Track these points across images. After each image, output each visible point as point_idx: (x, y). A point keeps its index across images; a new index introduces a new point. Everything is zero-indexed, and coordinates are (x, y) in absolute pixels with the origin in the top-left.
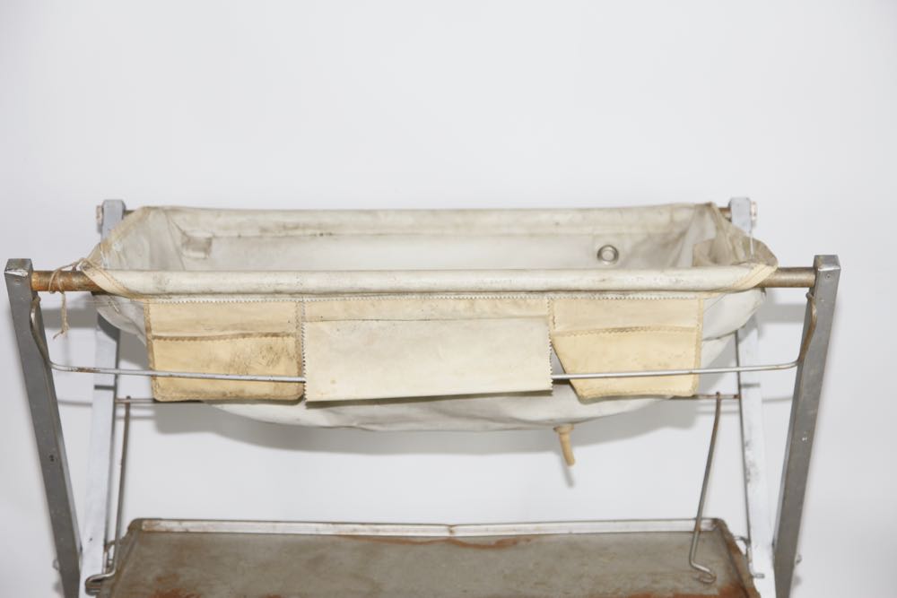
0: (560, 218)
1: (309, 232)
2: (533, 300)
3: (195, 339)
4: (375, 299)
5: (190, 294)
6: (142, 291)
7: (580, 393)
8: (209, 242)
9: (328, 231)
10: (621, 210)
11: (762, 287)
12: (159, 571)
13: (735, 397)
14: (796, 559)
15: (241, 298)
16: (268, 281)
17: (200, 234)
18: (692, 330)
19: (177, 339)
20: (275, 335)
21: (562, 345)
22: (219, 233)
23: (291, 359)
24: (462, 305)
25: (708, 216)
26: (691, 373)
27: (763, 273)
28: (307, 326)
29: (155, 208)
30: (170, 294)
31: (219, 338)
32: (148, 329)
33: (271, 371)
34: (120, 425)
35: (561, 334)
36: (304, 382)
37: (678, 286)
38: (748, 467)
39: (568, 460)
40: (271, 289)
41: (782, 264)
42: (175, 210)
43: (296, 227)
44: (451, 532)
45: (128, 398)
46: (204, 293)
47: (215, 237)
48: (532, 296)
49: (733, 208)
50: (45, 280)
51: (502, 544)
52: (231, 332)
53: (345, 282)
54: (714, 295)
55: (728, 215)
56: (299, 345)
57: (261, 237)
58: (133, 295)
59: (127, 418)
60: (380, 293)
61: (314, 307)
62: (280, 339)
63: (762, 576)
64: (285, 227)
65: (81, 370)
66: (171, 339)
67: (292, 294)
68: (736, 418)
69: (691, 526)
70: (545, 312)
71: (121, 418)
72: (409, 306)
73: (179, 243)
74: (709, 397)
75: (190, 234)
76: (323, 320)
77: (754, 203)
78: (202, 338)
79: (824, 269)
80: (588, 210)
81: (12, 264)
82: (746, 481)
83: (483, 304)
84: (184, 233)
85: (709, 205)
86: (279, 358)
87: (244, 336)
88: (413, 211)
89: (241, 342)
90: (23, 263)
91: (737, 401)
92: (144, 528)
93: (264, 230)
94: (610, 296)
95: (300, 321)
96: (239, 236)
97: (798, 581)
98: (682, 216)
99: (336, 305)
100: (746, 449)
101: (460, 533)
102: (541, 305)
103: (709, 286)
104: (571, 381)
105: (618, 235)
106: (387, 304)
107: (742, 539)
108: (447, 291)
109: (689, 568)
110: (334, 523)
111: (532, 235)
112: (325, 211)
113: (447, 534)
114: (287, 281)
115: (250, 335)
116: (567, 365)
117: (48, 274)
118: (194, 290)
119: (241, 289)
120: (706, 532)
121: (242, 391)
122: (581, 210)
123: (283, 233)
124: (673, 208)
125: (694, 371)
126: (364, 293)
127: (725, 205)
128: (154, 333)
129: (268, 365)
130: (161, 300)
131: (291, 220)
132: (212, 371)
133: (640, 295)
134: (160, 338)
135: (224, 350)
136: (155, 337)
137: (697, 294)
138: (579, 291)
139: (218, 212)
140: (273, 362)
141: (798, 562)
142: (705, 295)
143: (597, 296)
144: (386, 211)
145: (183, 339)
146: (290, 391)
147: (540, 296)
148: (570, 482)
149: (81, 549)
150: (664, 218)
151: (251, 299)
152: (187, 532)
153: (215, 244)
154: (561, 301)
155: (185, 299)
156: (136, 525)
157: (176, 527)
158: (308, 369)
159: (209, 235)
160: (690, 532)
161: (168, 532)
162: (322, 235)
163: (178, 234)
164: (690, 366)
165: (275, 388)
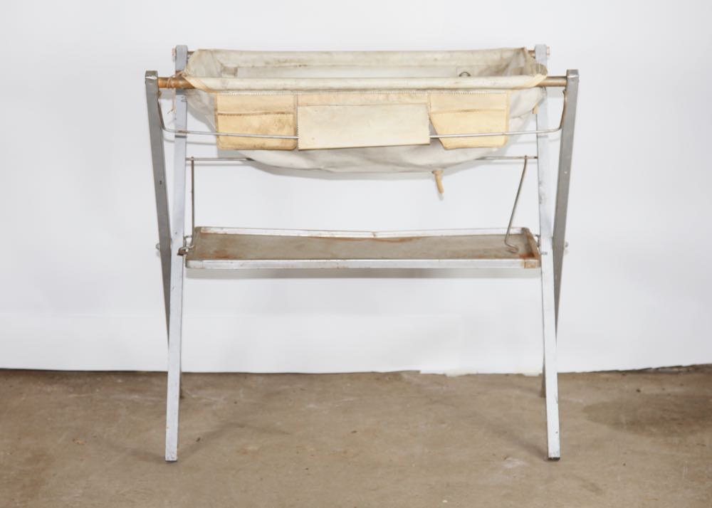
0: (437, 56)
1: (293, 64)
2: (419, 94)
3: (240, 115)
4: (335, 94)
5: (239, 90)
6: (215, 88)
7: (445, 145)
8: (236, 70)
9: (304, 64)
10: (473, 52)
11: (541, 86)
13: (535, 157)
14: (565, 244)
15: (265, 93)
16: (280, 83)
17: (231, 65)
18: (504, 110)
19: (231, 115)
20: (283, 113)
21: (436, 119)
22: (243, 65)
23: (291, 126)
24: (381, 97)
25: (521, 54)
26: (503, 135)
27: (540, 79)
28: (299, 108)
29: (205, 50)
30: (229, 90)
31: (253, 114)
32: (216, 110)
33: (279, 133)
35: (434, 113)
36: (297, 139)
37: (495, 86)
39: (440, 190)
40: (282, 87)
41: (550, 74)
42: (216, 51)
43: (285, 62)
44: (374, 235)
46: (246, 90)
47: (239, 67)
48: (419, 92)
49: (536, 52)
50: (165, 82)
51: (402, 240)
52: (258, 112)
53: (320, 84)
54: (516, 91)
55: (533, 55)
56: (295, 119)
57: (265, 67)
58: (209, 90)
59: (193, 165)
60: (339, 90)
61: (303, 98)
62: (285, 115)
63: (546, 253)
64: (279, 61)
66: (228, 115)
67: (292, 90)
70: (426, 101)
72: (354, 98)
73: (219, 70)
74: (520, 158)
75: (225, 65)
76: (308, 105)
77: (549, 48)
78: (244, 115)
79: (571, 76)
80: (454, 52)
81: (149, 73)
83: (393, 96)
84: (222, 64)
85: (523, 49)
86: (284, 126)
87: (266, 114)
88: (352, 52)
89: (264, 117)
90: (154, 73)
91: (536, 160)
92: (201, 231)
93: (267, 63)
94: (460, 92)
95: (296, 105)
96: (253, 67)
98: (507, 55)
99: (315, 97)
101: (379, 236)
102: (424, 97)
103: (512, 86)
105: (471, 66)
106: (342, 96)
107: (537, 236)
108: (374, 89)
109: (505, 246)
110: (308, 230)
111: (421, 66)
112: (303, 52)
113: (372, 237)
114: (290, 83)
115: (269, 113)
116: (438, 130)
117: (166, 79)
118: (241, 88)
119: (266, 87)
120: (514, 235)
121: (264, 144)
122: (449, 52)
123: (277, 65)
124: (502, 51)
125: (505, 133)
126: (330, 90)
127: (533, 49)
128: (219, 112)
129: (278, 130)
130: (223, 94)
131: (282, 57)
132: (249, 133)
133: (476, 92)
134: (222, 114)
135: (255, 121)
136: (219, 114)
137: (507, 91)
138: (443, 89)
139: (241, 52)
140: (281, 128)
141: (567, 246)
142: (510, 92)
143: (453, 92)
144: (337, 53)
145: (234, 115)
146: (290, 144)
147: (423, 92)
150: (497, 57)
151: (270, 93)
153: (239, 70)
154: (434, 94)
155: (236, 93)
158: (299, 132)
159: (235, 66)
160: (504, 235)
161: (215, 234)
162: (300, 66)
163: (219, 65)
164: (503, 130)
165: (282, 143)
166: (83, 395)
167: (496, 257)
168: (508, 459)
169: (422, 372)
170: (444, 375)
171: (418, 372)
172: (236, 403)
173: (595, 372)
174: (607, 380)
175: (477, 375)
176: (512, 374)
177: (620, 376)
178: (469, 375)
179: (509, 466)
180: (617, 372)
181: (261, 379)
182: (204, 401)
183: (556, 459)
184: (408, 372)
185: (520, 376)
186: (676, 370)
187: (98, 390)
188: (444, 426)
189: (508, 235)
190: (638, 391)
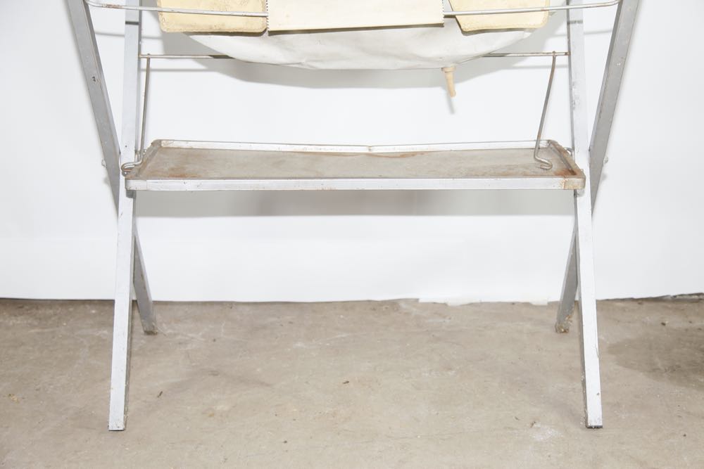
7: (462, 28)
12: (172, 166)
13: (566, 54)
14: (605, 159)
26: (543, 10)
33: (243, 8)
34: (144, 74)
36: (267, 17)
38: (574, 99)
39: (450, 93)
44: (370, 150)
45: (149, 54)
51: (404, 155)
59: (148, 70)
65: (109, 6)
68: (566, 70)
69: (533, 145)
71: (143, 70)
74: (548, 54)
82: (572, 108)
91: (567, 57)
92: (162, 145)
97: (605, 177)
100: (573, 87)
101: (376, 150)
104: (457, 17)
107: (569, 148)
109: (534, 162)
113: (367, 151)
120: (543, 148)
121: (223, 25)
125: (545, 9)
132: (201, 7)
140: (244, 2)
141: (607, 162)
146: (257, 25)
148: (452, 110)
149: (120, 153)
152: (192, 149)
156: (157, 143)
157: (184, 145)
158: (269, 6)
160: (532, 149)
161: (179, 148)
164: (542, 4)
165: (247, 23)
166: (46, 330)
167: (525, 175)
168: (535, 425)
169: (421, 301)
170: (445, 304)
171: (417, 300)
172: (214, 340)
173: (608, 300)
174: (623, 309)
175: (482, 303)
176: (519, 303)
177: (636, 305)
178: (471, 304)
179: (538, 437)
180: (632, 300)
181: (247, 308)
182: (179, 337)
183: (597, 427)
184: (406, 300)
185: (527, 305)
186: (696, 297)
187: (65, 324)
188: (451, 373)
189: (537, 149)
190: (664, 324)
